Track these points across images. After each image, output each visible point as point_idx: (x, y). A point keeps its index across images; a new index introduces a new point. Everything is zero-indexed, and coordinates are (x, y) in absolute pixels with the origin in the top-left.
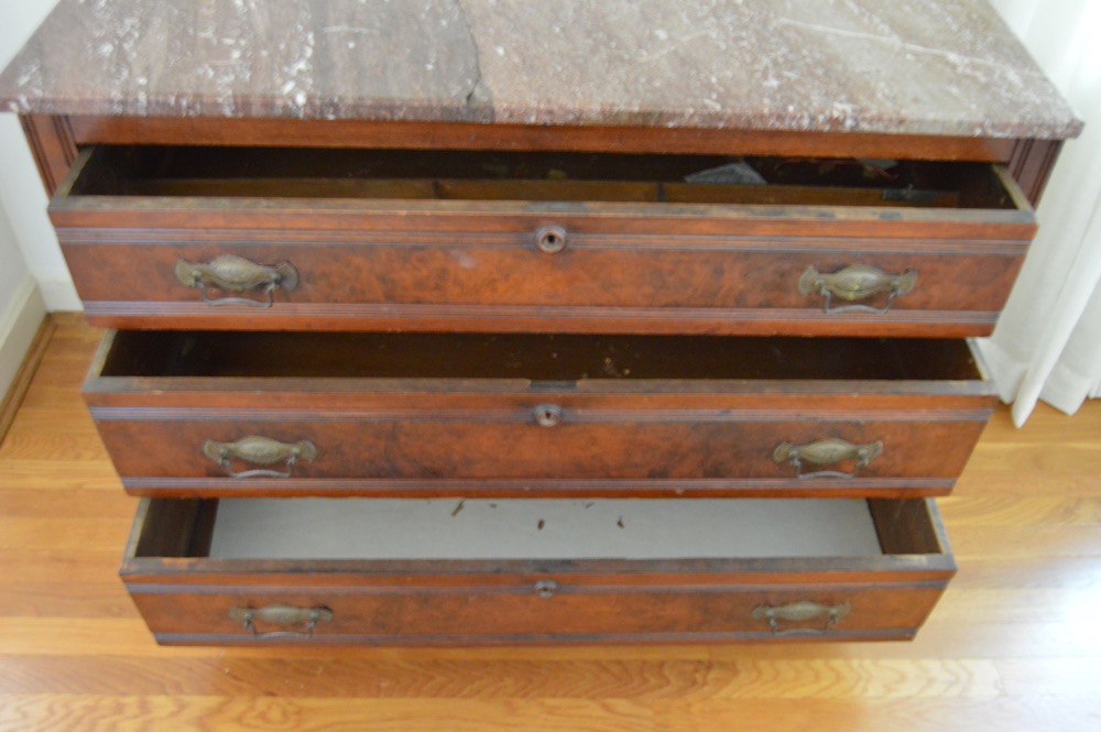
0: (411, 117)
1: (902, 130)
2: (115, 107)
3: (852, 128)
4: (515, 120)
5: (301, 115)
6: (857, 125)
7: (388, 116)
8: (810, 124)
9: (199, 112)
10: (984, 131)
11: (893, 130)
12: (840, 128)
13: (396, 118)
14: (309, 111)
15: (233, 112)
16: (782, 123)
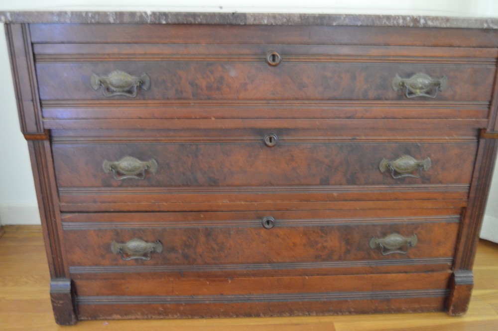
0: (204, 22)
1: (448, 25)
2: (55, 17)
3: (423, 24)
4: (256, 22)
5: (149, 21)
6: (426, 23)
7: (193, 21)
8: (403, 22)
9: (97, 20)
10: (488, 25)
11: (444, 25)
12: (418, 25)
13: (197, 22)
14: (153, 19)
15: (114, 20)
16: (389, 22)
